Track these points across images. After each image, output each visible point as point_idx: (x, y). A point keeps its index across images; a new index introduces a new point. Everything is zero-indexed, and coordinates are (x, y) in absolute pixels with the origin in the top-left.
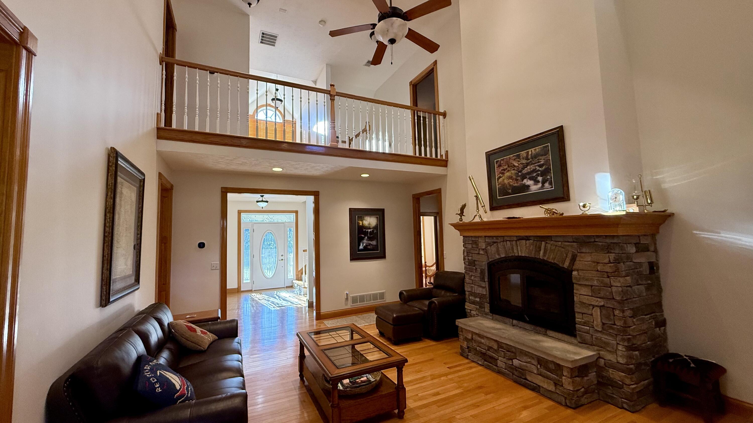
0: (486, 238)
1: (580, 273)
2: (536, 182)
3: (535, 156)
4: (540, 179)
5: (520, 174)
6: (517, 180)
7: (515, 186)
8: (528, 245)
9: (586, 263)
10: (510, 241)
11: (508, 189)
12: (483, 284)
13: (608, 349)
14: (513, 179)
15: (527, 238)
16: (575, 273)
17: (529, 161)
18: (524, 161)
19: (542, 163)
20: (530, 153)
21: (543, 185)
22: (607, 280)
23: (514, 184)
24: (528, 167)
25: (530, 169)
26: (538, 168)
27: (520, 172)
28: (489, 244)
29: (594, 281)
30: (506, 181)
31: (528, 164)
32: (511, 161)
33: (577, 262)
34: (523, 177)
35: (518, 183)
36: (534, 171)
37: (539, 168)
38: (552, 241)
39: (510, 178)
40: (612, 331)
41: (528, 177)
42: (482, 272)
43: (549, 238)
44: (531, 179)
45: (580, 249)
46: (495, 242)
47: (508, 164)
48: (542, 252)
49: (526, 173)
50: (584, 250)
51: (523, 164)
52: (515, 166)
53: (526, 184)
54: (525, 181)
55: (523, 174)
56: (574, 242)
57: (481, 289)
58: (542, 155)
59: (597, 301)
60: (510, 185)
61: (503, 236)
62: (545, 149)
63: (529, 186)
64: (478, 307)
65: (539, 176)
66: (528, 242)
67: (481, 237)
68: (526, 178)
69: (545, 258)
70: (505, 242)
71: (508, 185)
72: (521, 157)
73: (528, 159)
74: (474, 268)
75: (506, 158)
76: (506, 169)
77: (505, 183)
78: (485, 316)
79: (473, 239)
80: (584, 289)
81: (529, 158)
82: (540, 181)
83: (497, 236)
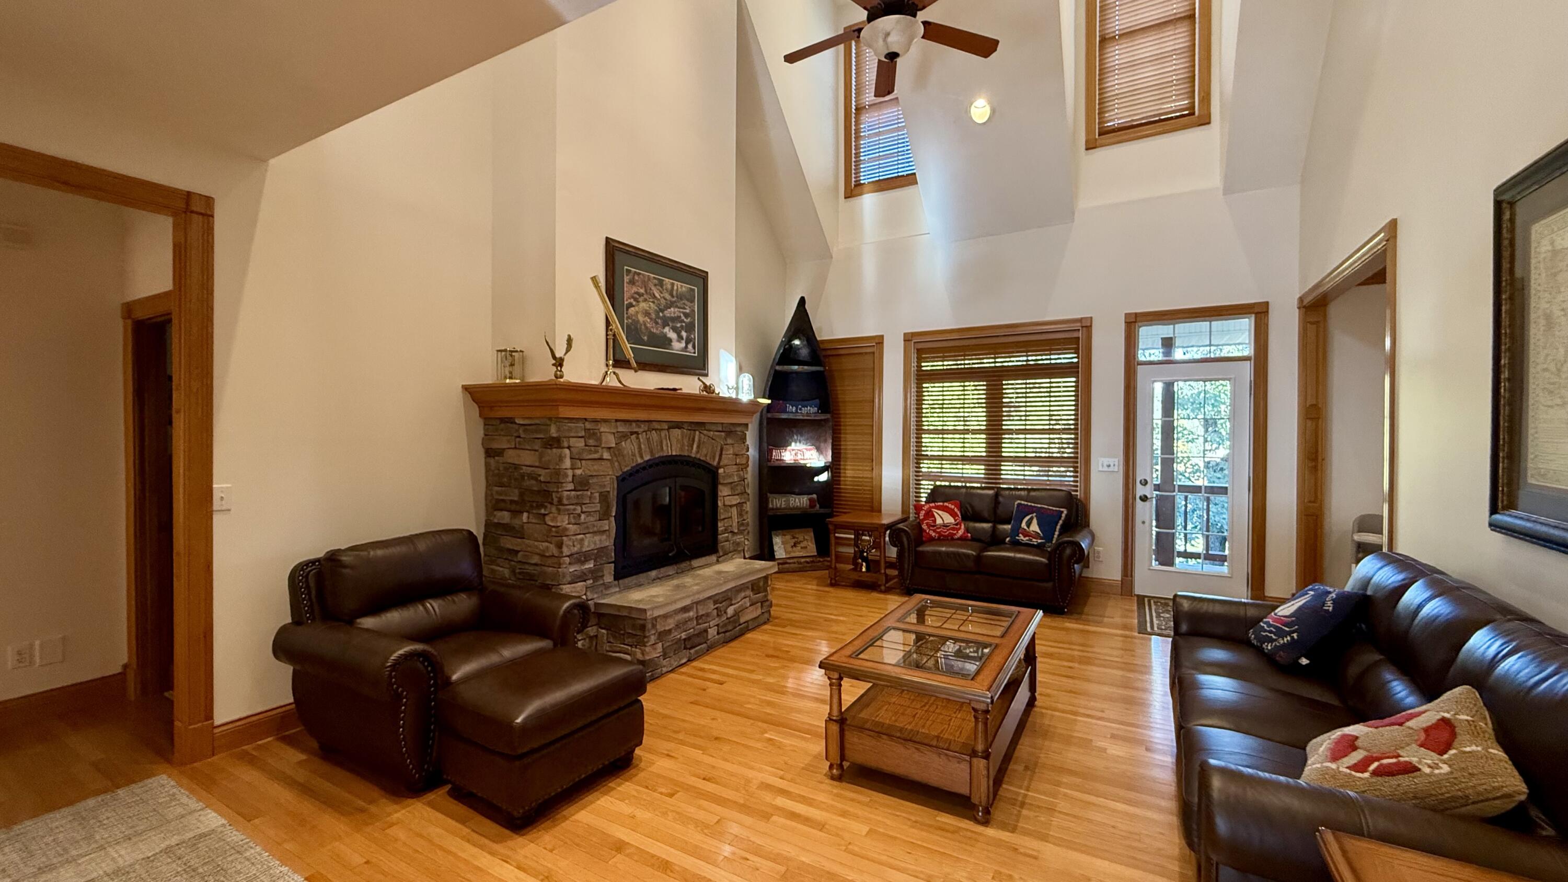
0: (618, 423)
1: (725, 471)
2: (680, 338)
3: (681, 297)
4: (684, 334)
5: (661, 314)
6: (657, 323)
7: (653, 333)
8: (679, 437)
9: (728, 456)
10: (656, 430)
11: (642, 332)
12: (605, 525)
14: (651, 319)
15: (678, 425)
16: (721, 471)
18: (667, 296)
19: (688, 311)
20: (675, 288)
21: (686, 346)
23: (652, 327)
24: (672, 309)
26: (683, 318)
27: (662, 311)
28: (624, 436)
29: (734, 477)
30: (641, 318)
31: (672, 304)
32: (651, 285)
33: (723, 458)
34: (665, 323)
35: (657, 329)
36: (679, 319)
38: (705, 430)
39: (647, 314)
41: (671, 324)
42: (605, 499)
44: (675, 329)
45: (725, 440)
46: (633, 433)
47: (645, 287)
48: (694, 448)
49: (668, 317)
50: (728, 441)
51: (666, 299)
52: (655, 297)
53: (668, 336)
54: (667, 330)
55: (664, 316)
56: (722, 431)
57: (598, 538)
58: (687, 301)
59: (735, 499)
60: (647, 328)
61: (648, 422)
62: (691, 293)
63: (670, 340)
65: (683, 330)
66: (679, 431)
67: (605, 421)
68: (668, 325)
69: (698, 456)
70: (649, 433)
71: (643, 327)
72: (664, 287)
73: (673, 297)
75: (643, 275)
76: (642, 295)
77: (639, 321)
78: (607, 592)
79: (587, 426)
80: (725, 490)
82: (684, 337)
83: (638, 421)
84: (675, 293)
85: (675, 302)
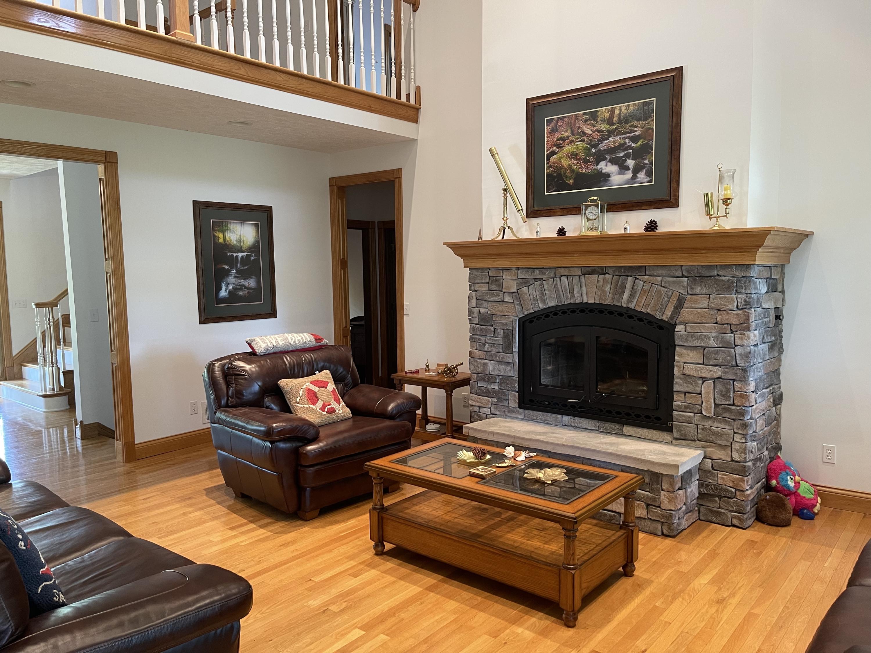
0: (520, 271)
1: (688, 329)
2: (623, 168)
3: (625, 120)
4: (630, 163)
5: (593, 150)
6: (586, 161)
7: (583, 174)
8: (601, 283)
9: (699, 310)
10: (567, 276)
11: (566, 177)
12: (508, 358)
13: (720, 442)
14: (579, 160)
15: (600, 271)
16: (679, 329)
17: (614, 127)
18: (604, 127)
19: (637, 133)
20: (617, 112)
21: (634, 176)
22: (729, 337)
23: (580, 168)
24: (611, 139)
25: (614, 142)
26: (628, 142)
27: (595, 146)
28: (526, 283)
29: (710, 340)
30: (565, 163)
31: (611, 133)
32: (579, 124)
33: (684, 312)
34: (600, 157)
35: (587, 168)
36: (621, 147)
37: (631, 143)
38: (646, 275)
39: (573, 155)
40: (727, 415)
41: (608, 157)
42: (508, 336)
43: (641, 269)
44: (613, 161)
45: (692, 289)
46: (536, 280)
47: (571, 128)
48: (626, 296)
49: (605, 150)
50: (698, 290)
51: (602, 131)
52: (584, 134)
53: (604, 171)
54: (602, 165)
55: (599, 151)
56: (683, 276)
57: (502, 367)
58: (639, 120)
59: (711, 371)
60: (573, 171)
61: (555, 268)
62: (646, 108)
63: (608, 175)
64: (496, 401)
65: (629, 159)
66: (601, 276)
67: (508, 269)
68: (605, 159)
69: (632, 306)
70: (558, 279)
71: (568, 171)
72: (599, 118)
73: (613, 124)
74: (492, 328)
75: (569, 117)
76: (568, 137)
77: (563, 166)
78: (509, 415)
79: (491, 274)
80: (691, 355)
81: (614, 121)
82: (631, 167)
83: (543, 268)
84: (615, 119)
85: (616, 129)
